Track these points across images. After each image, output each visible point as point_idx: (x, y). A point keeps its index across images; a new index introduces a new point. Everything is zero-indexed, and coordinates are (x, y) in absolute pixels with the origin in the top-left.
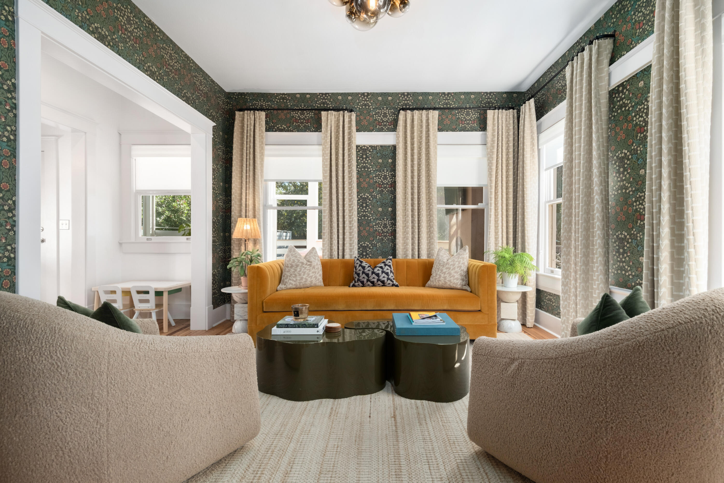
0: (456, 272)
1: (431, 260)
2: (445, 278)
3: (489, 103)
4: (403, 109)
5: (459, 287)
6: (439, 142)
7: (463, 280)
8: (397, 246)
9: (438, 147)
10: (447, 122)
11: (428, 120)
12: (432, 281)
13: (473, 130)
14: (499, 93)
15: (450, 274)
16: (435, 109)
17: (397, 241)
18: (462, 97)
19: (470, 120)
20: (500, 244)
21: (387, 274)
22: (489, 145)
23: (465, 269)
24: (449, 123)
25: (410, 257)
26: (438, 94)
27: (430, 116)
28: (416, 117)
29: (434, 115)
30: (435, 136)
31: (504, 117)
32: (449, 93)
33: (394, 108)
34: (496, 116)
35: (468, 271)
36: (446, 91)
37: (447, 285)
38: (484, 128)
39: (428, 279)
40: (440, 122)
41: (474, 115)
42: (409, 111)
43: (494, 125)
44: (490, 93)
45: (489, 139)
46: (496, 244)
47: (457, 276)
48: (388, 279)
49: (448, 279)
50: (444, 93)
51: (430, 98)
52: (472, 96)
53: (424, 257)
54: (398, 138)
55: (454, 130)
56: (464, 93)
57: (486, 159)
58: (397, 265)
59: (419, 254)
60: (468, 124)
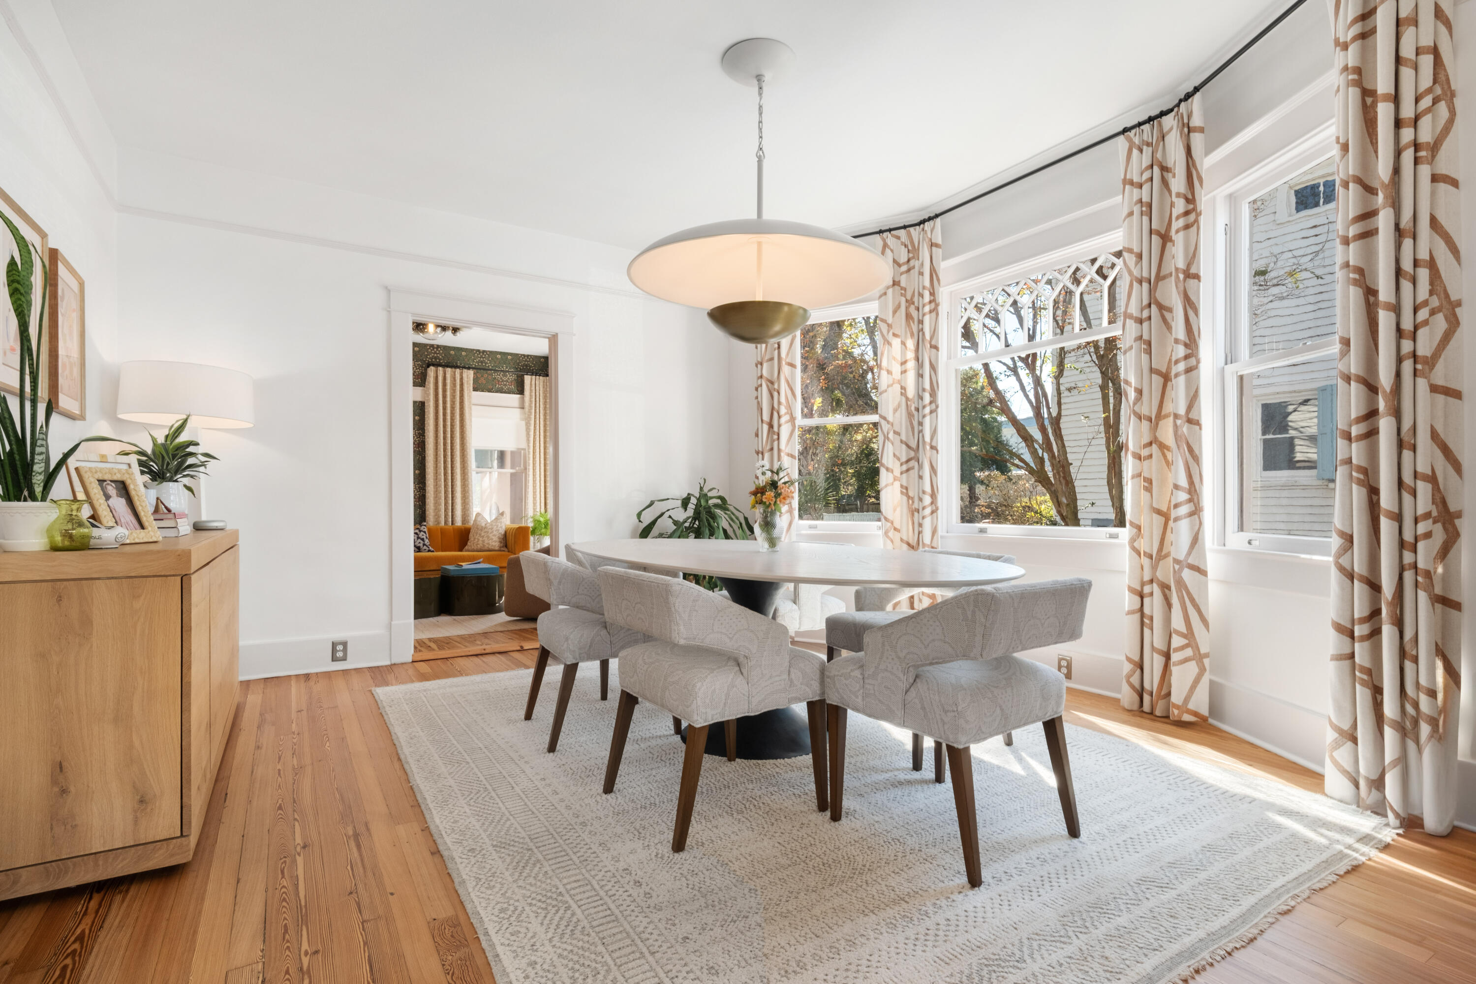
0: (495, 535)
1: (467, 526)
2: (483, 541)
3: (526, 366)
4: (433, 365)
5: (497, 548)
6: (474, 401)
7: (501, 542)
8: (427, 513)
9: (473, 407)
10: (482, 381)
11: (461, 379)
12: (471, 544)
13: (509, 392)
14: (536, 357)
15: (488, 537)
16: (469, 368)
17: (427, 507)
18: (499, 356)
19: (507, 381)
20: (538, 510)
21: (423, 540)
22: (527, 409)
23: (503, 533)
24: (484, 382)
25: (443, 523)
26: (472, 350)
27: (465, 375)
28: (448, 376)
29: (469, 375)
30: (470, 396)
31: (542, 384)
32: (484, 351)
33: (421, 360)
34: (533, 382)
35: (506, 532)
36: (482, 348)
37: (486, 548)
38: (521, 391)
39: (466, 544)
40: (476, 380)
41: (511, 377)
42: (440, 369)
43: (531, 390)
44: (528, 356)
45: (527, 404)
46: (535, 510)
47: (496, 539)
48: (424, 545)
49: (486, 542)
50: (478, 351)
51: (464, 353)
52: (509, 357)
53: (459, 523)
54: (426, 394)
55: (490, 391)
56: (501, 353)
57: (524, 423)
58: (430, 530)
59: (452, 521)
60: (505, 385)
